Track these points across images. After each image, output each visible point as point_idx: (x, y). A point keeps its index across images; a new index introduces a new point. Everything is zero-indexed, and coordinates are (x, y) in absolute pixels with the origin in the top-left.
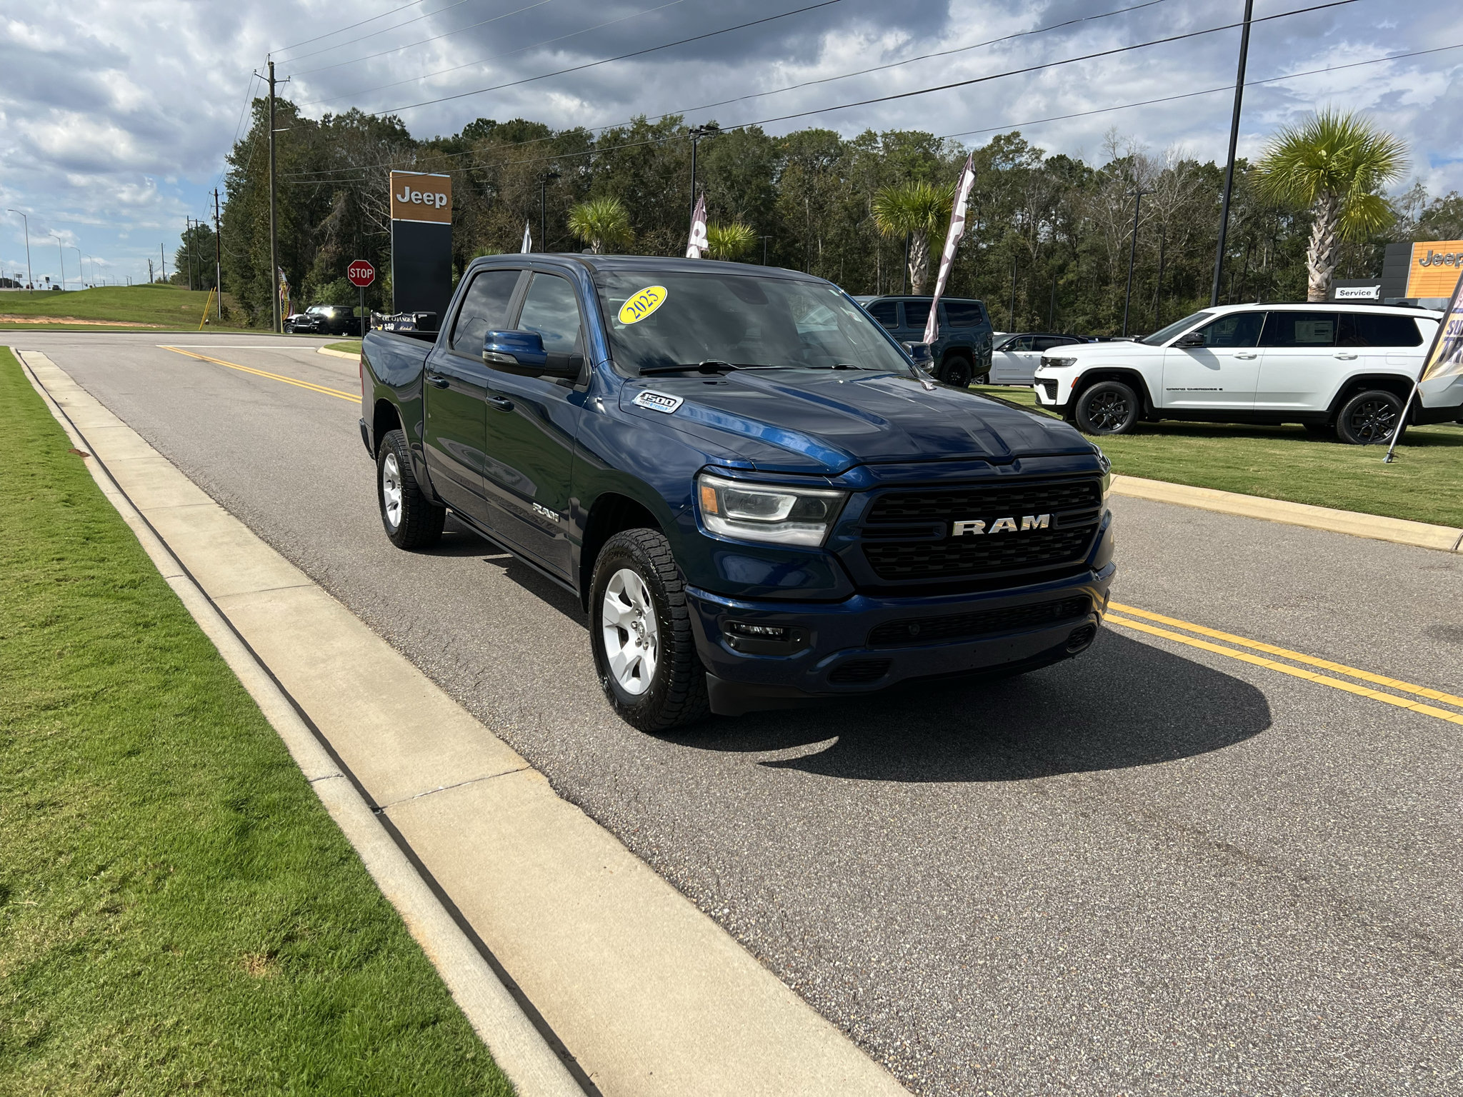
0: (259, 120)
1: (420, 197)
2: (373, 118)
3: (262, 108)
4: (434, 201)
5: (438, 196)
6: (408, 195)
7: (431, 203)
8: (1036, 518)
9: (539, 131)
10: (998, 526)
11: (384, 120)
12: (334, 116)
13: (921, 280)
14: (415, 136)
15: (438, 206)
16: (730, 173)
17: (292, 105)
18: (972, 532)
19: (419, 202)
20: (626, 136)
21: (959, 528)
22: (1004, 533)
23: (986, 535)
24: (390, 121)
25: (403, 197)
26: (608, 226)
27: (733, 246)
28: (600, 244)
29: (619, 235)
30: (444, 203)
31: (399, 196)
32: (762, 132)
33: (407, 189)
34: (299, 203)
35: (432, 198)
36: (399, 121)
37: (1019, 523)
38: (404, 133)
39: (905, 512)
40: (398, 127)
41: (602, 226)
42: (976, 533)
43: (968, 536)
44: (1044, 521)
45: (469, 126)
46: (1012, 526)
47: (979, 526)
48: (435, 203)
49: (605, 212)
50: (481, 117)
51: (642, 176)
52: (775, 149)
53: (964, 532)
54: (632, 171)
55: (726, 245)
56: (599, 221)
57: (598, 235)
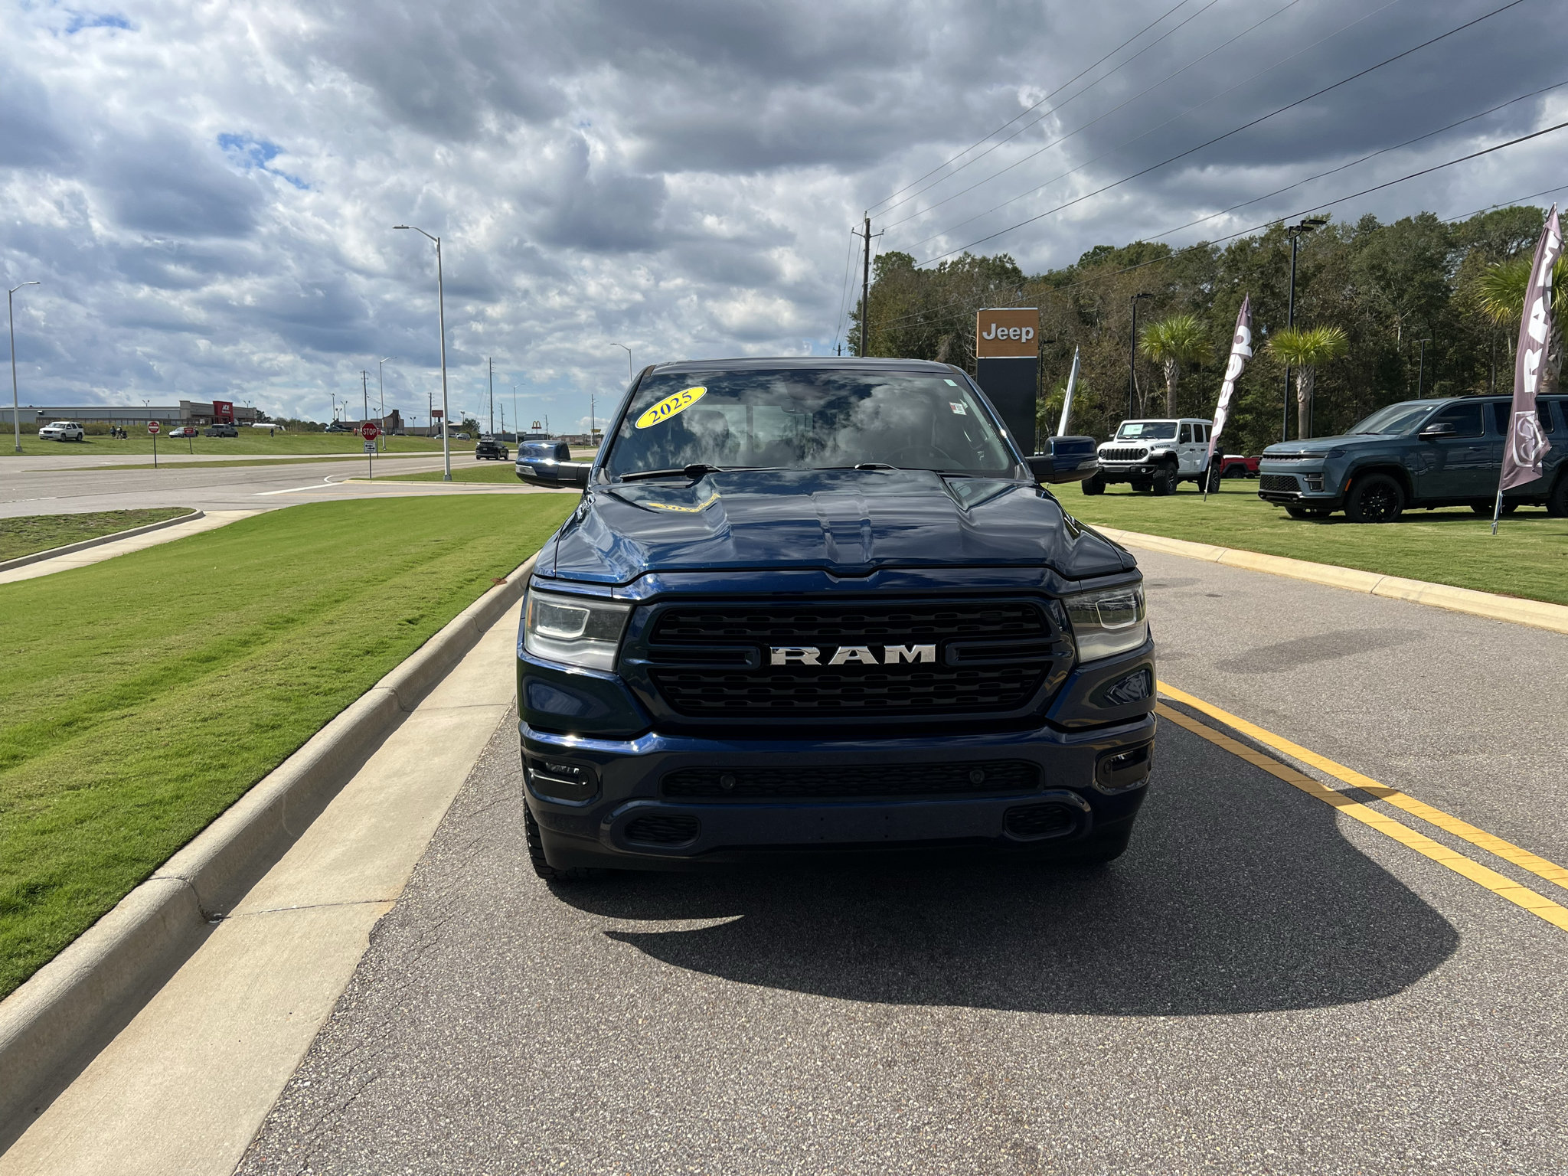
0: (879, 275)
1: (1006, 332)
2: (984, 260)
3: (882, 263)
4: (1020, 335)
5: (1024, 330)
6: (995, 332)
7: (1017, 337)
8: (910, 649)
9: (1159, 252)
10: (841, 656)
11: (995, 260)
12: (949, 262)
13: (1550, 375)
14: (1027, 273)
15: (1024, 340)
16: (1385, 271)
17: (909, 257)
18: (800, 661)
19: (1005, 337)
20: (1257, 245)
21: (779, 657)
22: (853, 667)
23: (823, 666)
24: (1000, 261)
25: (989, 335)
26: (1183, 343)
27: (1317, 352)
28: (1174, 364)
29: (1196, 351)
30: (1031, 336)
31: (985, 334)
32: (1436, 219)
33: (994, 326)
34: (907, 351)
35: (1018, 333)
36: (1010, 259)
37: (879, 654)
38: (1016, 270)
39: (703, 632)
40: (1009, 266)
41: (1176, 344)
42: (806, 663)
43: (795, 667)
44: (927, 652)
45: (1085, 255)
46: (865, 655)
47: (810, 656)
48: (1021, 338)
49: (1180, 327)
50: (1098, 245)
51: (1274, 286)
52: (1451, 238)
53: (787, 661)
54: (1261, 282)
55: (1307, 352)
56: (1173, 339)
57: (1172, 354)
